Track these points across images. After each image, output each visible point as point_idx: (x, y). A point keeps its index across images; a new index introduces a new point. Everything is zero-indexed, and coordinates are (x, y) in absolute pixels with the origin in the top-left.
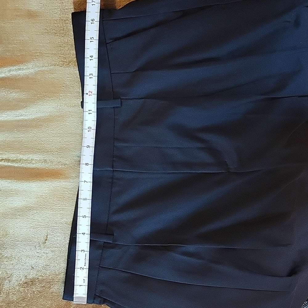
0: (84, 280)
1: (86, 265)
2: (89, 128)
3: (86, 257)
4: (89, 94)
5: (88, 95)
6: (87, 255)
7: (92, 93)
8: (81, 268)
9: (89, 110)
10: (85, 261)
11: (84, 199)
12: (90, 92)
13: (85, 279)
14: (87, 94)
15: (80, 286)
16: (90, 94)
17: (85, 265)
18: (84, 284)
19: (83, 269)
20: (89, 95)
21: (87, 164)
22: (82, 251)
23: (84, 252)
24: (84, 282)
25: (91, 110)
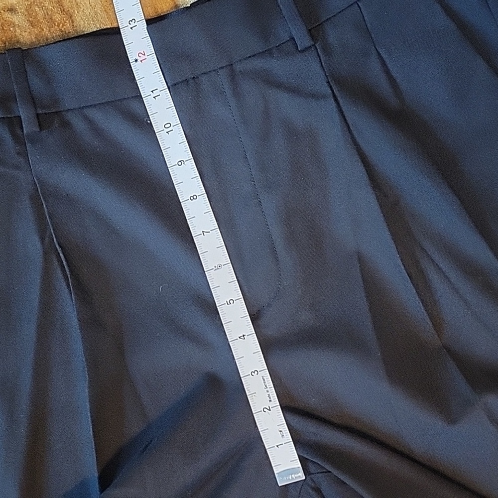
0: (281, 431)
1: (272, 399)
2: (166, 126)
3: (267, 384)
4: (139, 59)
5: (139, 62)
6: (265, 379)
7: (144, 55)
8: (265, 410)
9: (152, 91)
10: (268, 391)
12: (140, 55)
14: (136, 61)
15: (277, 446)
16: (143, 57)
17: (270, 401)
18: (285, 440)
19: (270, 410)
20: (141, 61)
21: (193, 198)
22: (253, 374)
23: (257, 374)
24: (283, 436)
25: (157, 89)
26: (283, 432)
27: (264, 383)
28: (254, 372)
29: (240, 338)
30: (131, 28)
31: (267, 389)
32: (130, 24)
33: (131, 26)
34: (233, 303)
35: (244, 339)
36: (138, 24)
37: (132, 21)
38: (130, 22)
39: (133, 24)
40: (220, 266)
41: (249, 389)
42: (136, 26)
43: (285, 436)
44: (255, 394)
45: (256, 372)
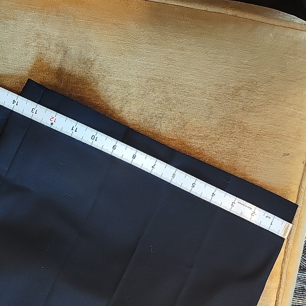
0: (267, 217)
1: (251, 207)
2: (93, 138)
4: (53, 122)
6: (240, 202)
7: (53, 118)
8: (253, 215)
9: (72, 130)
10: (246, 206)
11: (172, 177)
12: (51, 120)
13: (266, 215)
14: (52, 124)
15: (271, 224)
16: (53, 120)
17: (251, 209)
18: (272, 218)
19: (255, 213)
20: (55, 122)
21: (134, 157)
22: (233, 205)
23: (235, 203)
24: (269, 218)
25: (73, 127)
26: (268, 216)
27: (241, 204)
28: (233, 204)
29: (212, 196)
30: (36, 113)
31: (245, 206)
32: (33, 112)
33: (35, 112)
34: (195, 184)
35: (215, 195)
36: (37, 108)
37: (33, 110)
38: (33, 111)
39: (34, 111)
40: (174, 175)
41: (237, 213)
42: (37, 110)
43: (270, 217)
44: (242, 213)
45: (233, 203)
